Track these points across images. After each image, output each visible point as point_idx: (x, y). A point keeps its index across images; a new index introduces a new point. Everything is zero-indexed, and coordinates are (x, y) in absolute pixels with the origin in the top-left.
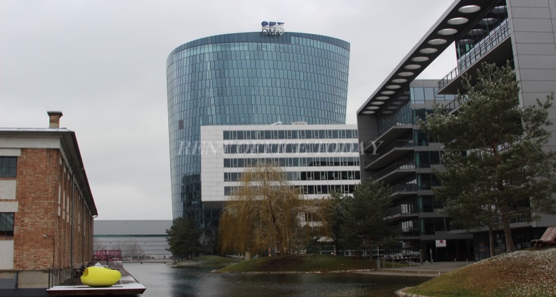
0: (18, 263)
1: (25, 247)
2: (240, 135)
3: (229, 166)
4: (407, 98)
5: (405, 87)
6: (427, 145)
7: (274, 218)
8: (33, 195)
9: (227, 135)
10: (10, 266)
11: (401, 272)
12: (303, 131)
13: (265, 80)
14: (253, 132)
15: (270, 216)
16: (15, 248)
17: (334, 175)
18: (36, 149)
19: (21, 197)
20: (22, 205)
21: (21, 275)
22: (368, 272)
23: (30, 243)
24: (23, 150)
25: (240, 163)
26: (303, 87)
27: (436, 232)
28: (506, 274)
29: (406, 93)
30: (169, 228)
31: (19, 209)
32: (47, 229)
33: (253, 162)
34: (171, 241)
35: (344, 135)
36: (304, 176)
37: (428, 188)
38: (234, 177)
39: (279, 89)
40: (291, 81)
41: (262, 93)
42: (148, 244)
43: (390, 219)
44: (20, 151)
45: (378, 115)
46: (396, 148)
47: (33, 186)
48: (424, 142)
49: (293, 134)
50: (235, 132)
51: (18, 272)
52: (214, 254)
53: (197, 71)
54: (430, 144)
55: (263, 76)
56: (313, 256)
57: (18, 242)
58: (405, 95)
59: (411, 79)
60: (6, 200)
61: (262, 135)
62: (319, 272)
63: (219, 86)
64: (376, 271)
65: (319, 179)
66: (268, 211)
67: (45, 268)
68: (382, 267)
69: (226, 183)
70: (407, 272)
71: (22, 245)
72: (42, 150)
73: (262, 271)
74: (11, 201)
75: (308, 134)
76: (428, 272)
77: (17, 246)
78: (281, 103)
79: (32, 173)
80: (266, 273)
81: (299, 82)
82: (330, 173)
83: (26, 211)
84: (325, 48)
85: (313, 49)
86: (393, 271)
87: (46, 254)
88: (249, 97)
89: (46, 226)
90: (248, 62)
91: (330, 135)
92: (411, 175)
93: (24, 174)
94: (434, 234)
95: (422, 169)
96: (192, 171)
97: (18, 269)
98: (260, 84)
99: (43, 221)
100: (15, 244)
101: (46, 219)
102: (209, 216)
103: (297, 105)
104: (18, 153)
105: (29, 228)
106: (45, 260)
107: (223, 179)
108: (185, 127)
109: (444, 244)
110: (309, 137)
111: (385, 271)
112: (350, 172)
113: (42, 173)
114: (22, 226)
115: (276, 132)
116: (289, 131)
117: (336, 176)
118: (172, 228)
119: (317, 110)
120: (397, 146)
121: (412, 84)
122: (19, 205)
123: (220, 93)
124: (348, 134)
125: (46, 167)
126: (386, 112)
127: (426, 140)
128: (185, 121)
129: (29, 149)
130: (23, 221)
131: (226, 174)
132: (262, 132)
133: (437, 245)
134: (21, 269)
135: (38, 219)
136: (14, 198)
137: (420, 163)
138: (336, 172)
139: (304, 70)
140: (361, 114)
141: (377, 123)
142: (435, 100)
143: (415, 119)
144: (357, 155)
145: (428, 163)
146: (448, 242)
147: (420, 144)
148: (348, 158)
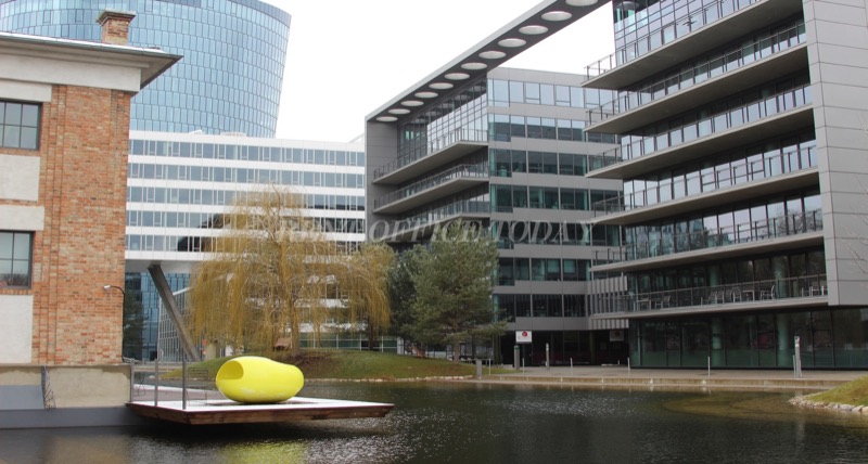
0: (43, 349)
1: (61, 313)
2: (138, 147)
6: (509, 175)
8: (79, 193)
10: (25, 356)
12: (243, 148)
14: (161, 144)
16: (35, 314)
18: (87, 88)
19: (52, 195)
20: (55, 215)
21: (50, 375)
22: (462, 379)
23: (72, 303)
24: (56, 87)
25: (136, 195)
26: (213, 80)
27: (518, 319)
31: (46, 223)
32: (110, 272)
33: (157, 195)
35: (311, 158)
37: (508, 247)
44: (49, 89)
45: (401, 124)
46: (460, 178)
47: (80, 173)
48: (504, 171)
49: (228, 152)
51: (43, 370)
54: (513, 174)
57: (44, 299)
60: (16, 202)
61: (176, 150)
62: (380, 381)
64: (475, 377)
67: (104, 361)
71: (55, 306)
72: (101, 92)
74: (28, 203)
77: (40, 309)
79: (78, 142)
81: (208, 70)
83: (62, 228)
84: (249, 18)
85: (234, 19)
87: (107, 331)
89: (107, 265)
93: (59, 143)
94: (514, 321)
95: (499, 214)
97: (43, 363)
99: (102, 253)
100: (37, 304)
101: (108, 250)
103: (202, 108)
104: (44, 95)
105: (70, 268)
106: (106, 343)
109: (529, 339)
113: (100, 145)
114: (57, 263)
116: (221, 146)
121: (490, 74)
122: (46, 215)
125: (110, 131)
127: (508, 168)
129: (72, 86)
130: (56, 252)
133: (518, 340)
134: (51, 364)
135: (90, 248)
136: (35, 197)
137: (498, 204)
139: (218, 53)
140: (372, 122)
141: (399, 138)
142: (525, 102)
143: (492, 133)
144: (361, 192)
145: (510, 204)
146: (535, 334)
147: (498, 174)
148: (338, 197)
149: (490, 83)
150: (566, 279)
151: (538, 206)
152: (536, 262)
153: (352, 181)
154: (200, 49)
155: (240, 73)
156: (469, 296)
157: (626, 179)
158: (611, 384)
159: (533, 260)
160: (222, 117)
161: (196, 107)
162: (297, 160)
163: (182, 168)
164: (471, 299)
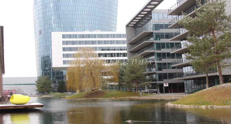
2: (70, 36)
3: (65, 51)
4: (150, 18)
5: (150, 13)
6: (160, 40)
7: (91, 73)
9: (64, 36)
11: (154, 97)
12: (99, 35)
13: (79, 11)
14: (76, 35)
15: (90, 72)
17: (113, 55)
22: (136, 97)
25: (70, 49)
26: (97, 15)
27: (164, 80)
28: (224, 94)
29: (150, 16)
30: (37, 80)
33: (76, 49)
34: (38, 86)
35: (118, 36)
36: (100, 55)
37: (160, 60)
38: (67, 56)
39: (86, 16)
40: (91, 12)
41: (78, 18)
42: (25, 88)
43: (145, 73)
45: (135, 26)
46: (145, 41)
48: (158, 39)
49: (95, 36)
50: (67, 35)
52: (58, 92)
53: (48, 7)
55: (79, 10)
56: (110, 91)
58: (150, 17)
59: (152, 9)
61: (80, 36)
62: (114, 98)
63: (58, 14)
64: (140, 97)
65: (107, 57)
66: (88, 70)
68: (142, 95)
69: (64, 58)
70: (157, 97)
73: (86, 98)
75: (101, 36)
76: (167, 97)
78: (87, 22)
80: (88, 99)
81: (95, 12)
82: (112, 54)
86: (149, 97)
88: (72, 19)
90: (72, 3)
91: (111, 36)
92: (152, 54)
94: (163, 80)
95: (157, 51)
96: (46, 54)
98: (77, 14)
102: (54, 75)
103: (94, 23)
107: (62, 57)
108: (42, 33)
109: (167, 85)
110: (102, 37)
111: (145, 97)
112: (121, 53)
115: (86, 35)
116: (93, 35)
117: (114, 55)
118: (38, 80)
119: (103, 26)
120: (146, 40)
121: (152, 12)
123: (59, 17)
124: (120, 36)
126: (140, 25)
128: (42, 30)
131: (63, 55)
132: (80, 35)
133: (164, 86)
137: (157, 48)
138: (114, 54)
139: (98, 7)
140: (127, 26)
141: (135, 30)
142: (163, 19)
143: (154, 28)
144: (125, 45)
145: (160, 48)
146: (169, 84)
147: (156, 40)
148: (120, 47)
149: (153, 14)
150: (177, 68)
151: (169, 48)
152: (169, 64)
153: (123, 42)
154: (92, 7)
155: (104, 13)
156: (138, 74)
157: (182, 40)
158: (164, 98)
159: (168, 63)
160: (100, 25)
161: (93, 23)
162: (114, 37)
163: (82, 41)
164: (139, 75)
